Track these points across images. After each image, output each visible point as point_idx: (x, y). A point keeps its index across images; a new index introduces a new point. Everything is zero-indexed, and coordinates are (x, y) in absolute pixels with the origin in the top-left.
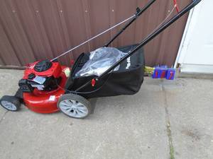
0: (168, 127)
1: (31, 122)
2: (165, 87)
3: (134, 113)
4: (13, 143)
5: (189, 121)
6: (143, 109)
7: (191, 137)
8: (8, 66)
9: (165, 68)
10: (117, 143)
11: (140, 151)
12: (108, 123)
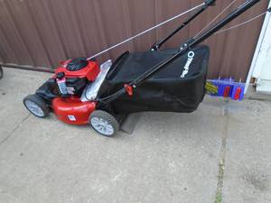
0: (221, 165)
1: (47, 134)
2: (230, 110)
3: (176, 140)
4: (21, 155)
5: (255, 162)
6: (190, 137)
7: (252, 186)
8: (39, 68)
9: (230, 82)
10: (143, 176)
11: (171, 192)
12: (137, 148)
